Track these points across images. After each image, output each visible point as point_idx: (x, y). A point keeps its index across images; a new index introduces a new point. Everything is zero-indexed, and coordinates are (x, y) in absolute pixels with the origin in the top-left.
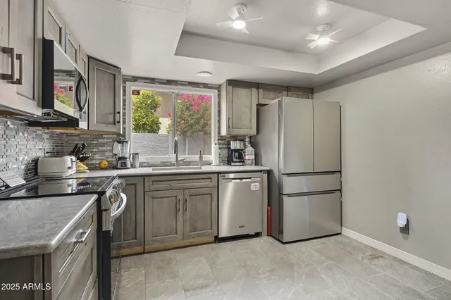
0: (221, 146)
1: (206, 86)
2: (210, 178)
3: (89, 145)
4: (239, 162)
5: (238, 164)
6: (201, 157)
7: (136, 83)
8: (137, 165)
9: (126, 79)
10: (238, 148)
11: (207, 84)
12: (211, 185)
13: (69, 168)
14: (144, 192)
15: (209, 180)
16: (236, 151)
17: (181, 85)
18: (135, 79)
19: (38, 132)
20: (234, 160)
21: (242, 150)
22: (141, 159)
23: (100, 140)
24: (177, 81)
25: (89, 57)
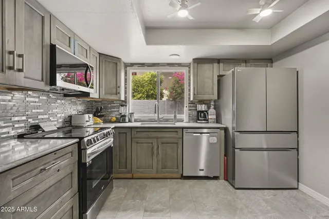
0: (191, 108)
1: (180, 65)
2: (177, 132)
3: (105, 108)
4: (204, 120)
5: (203, 122)
6: (175, 116)
7: (133, 67)
8: (133, 120)
9: (127, 65)
10: (204, 110)
11: (181, 64)
12: (178, 136)
13: (87, 121)
14: (131, 138)
15: (176, 133)
16: (202, 112)
17: (161, 66)
18: (132, 65)
19: (73, 100)
20: (200, 119)
21: (206, 111)
22: (136, 116)
23: (112, 105)
24: (159, 64)
25: (100, 54)
